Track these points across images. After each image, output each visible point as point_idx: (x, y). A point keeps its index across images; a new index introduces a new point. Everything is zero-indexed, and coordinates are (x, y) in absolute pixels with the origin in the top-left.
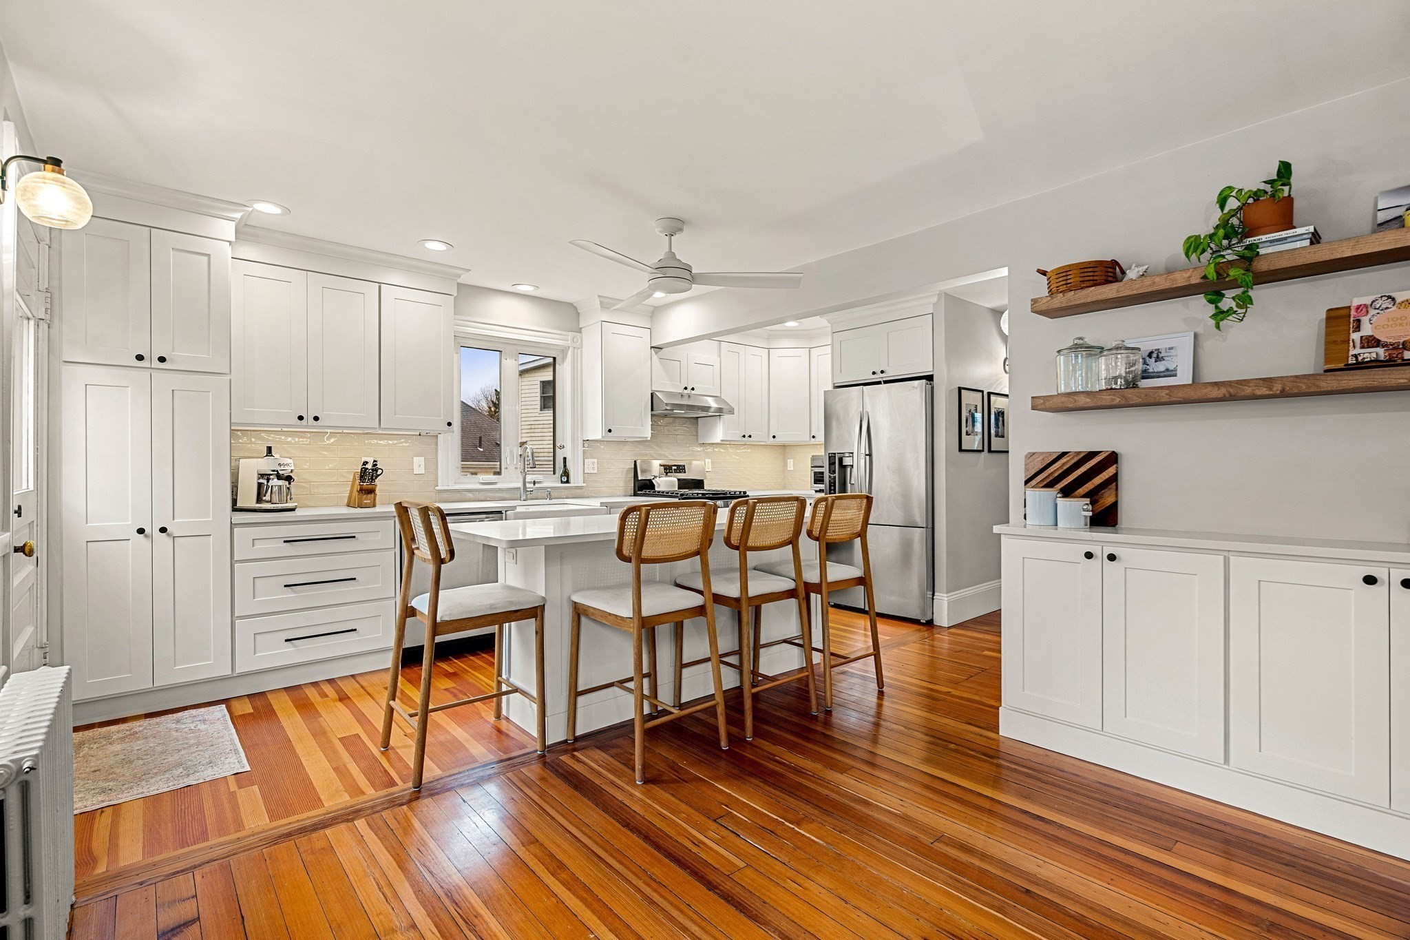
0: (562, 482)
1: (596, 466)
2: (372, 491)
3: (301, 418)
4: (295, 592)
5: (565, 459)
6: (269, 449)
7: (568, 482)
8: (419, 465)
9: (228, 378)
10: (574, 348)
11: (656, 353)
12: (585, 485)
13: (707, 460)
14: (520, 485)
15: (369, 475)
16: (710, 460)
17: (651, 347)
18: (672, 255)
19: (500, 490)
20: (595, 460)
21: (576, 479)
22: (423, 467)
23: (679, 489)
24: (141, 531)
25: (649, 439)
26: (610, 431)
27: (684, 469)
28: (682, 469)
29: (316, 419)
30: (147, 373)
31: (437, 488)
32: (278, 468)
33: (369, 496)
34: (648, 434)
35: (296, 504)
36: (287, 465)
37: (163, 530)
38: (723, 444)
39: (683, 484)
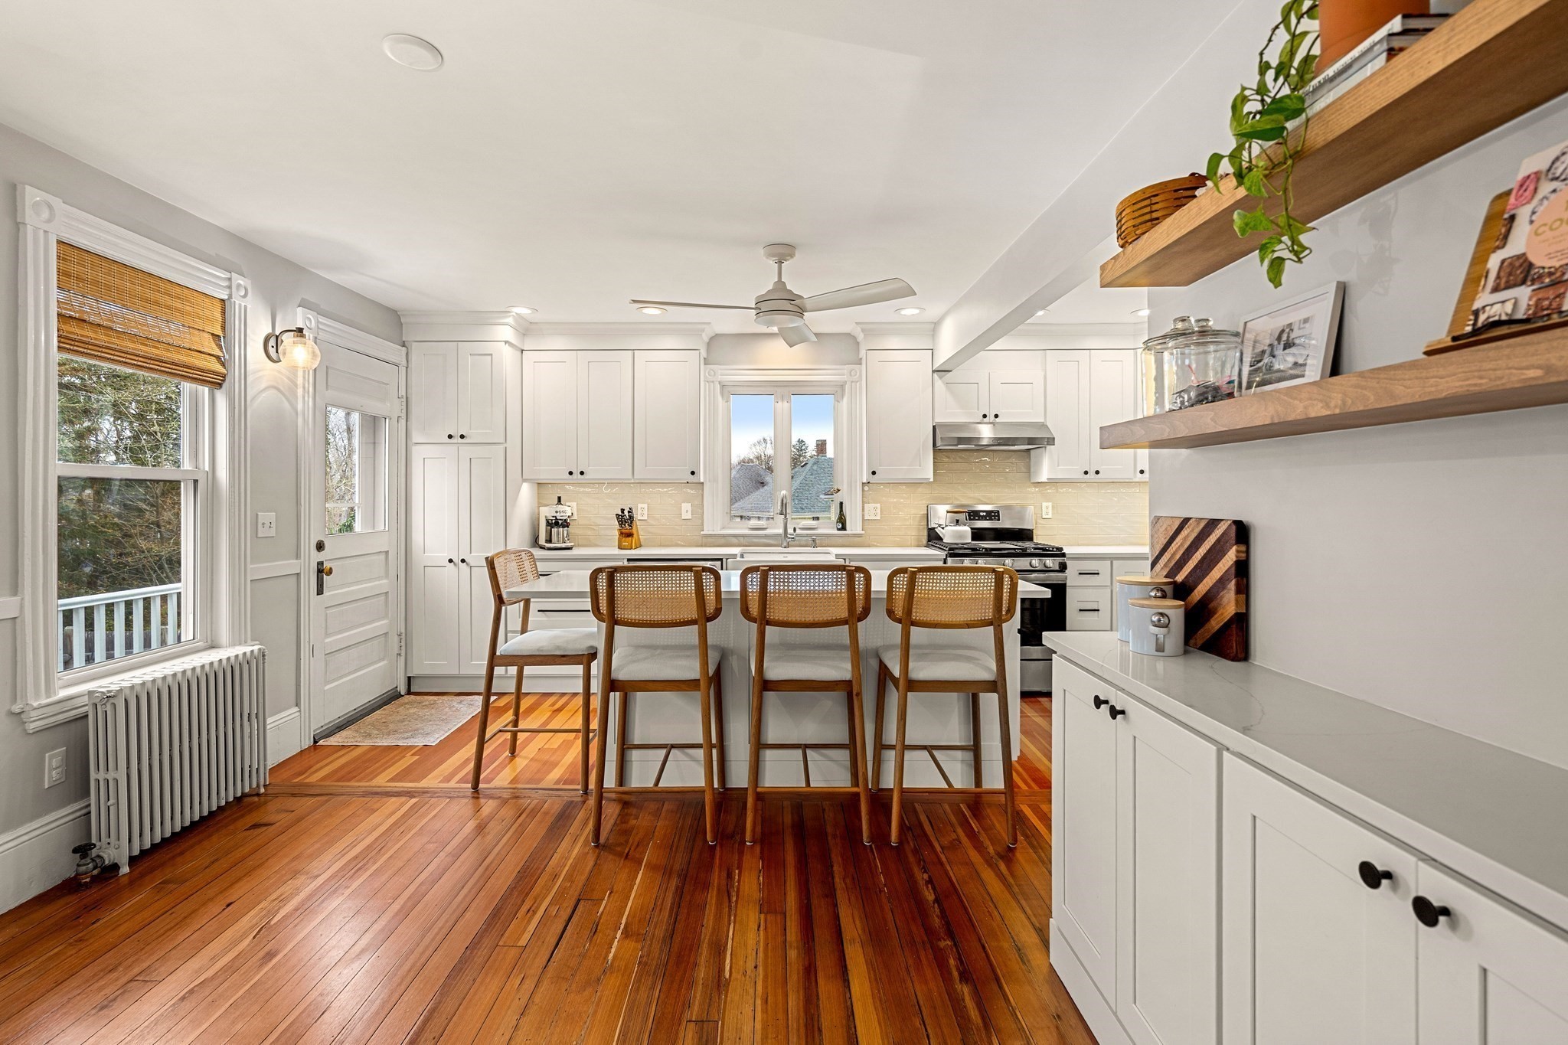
0: (839, 530)
1: (879, 511)
2: (630, 535)
3: (571, 473)
4: (547, 616)
5: (841, 503)
6: (559, 498)
7: (844, 528)
8: (686, 507)
9: (502, 447)
10: (852, 382)
11: (941, 378)
12: (863, 532)
13: (1044, 504)
14: (781, 531)
15: (626, 521)
16: (1050, 504)
17: (933, 371)
18: (780, 285)
19: (766, 536)
20: (878, 505)
21: (854, 526)
22: (690, 512)
23: (973, 539)
24: (451, 561)
25: (932, 480)
26: (874, 473)
27: (998, 516)
28: (994, 516)
29: (582, 473)
30: (455, 448)
31: (702, 533)
32: (555, 515)
33: (627, 539)
34: (930, 475)
35: (573, 544)
36: (564, 512)
37: (463, 561)
38: (1052, 482)
39: (978, 534)
